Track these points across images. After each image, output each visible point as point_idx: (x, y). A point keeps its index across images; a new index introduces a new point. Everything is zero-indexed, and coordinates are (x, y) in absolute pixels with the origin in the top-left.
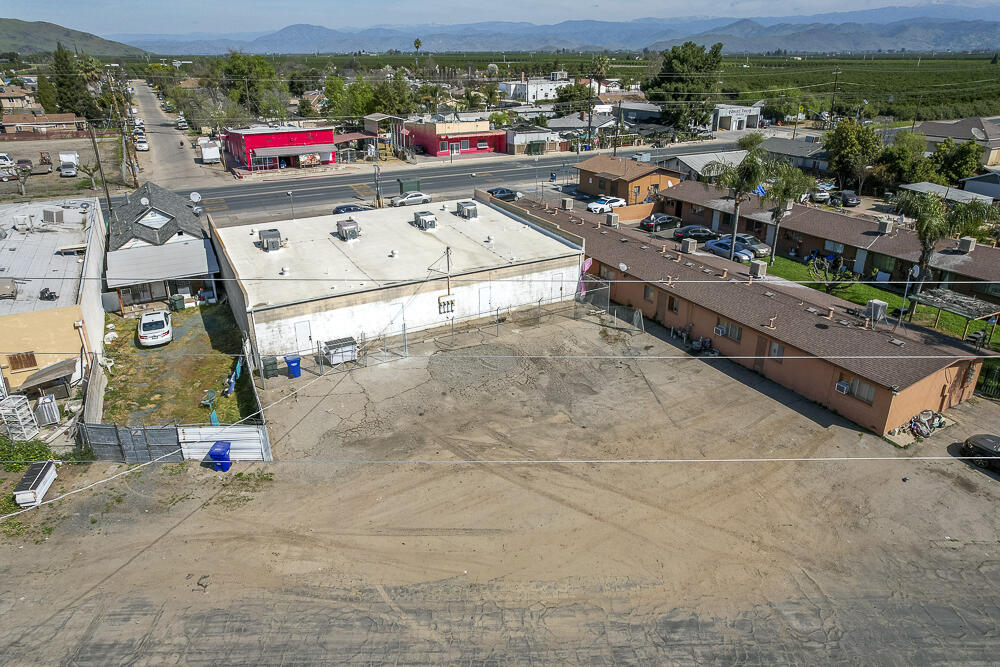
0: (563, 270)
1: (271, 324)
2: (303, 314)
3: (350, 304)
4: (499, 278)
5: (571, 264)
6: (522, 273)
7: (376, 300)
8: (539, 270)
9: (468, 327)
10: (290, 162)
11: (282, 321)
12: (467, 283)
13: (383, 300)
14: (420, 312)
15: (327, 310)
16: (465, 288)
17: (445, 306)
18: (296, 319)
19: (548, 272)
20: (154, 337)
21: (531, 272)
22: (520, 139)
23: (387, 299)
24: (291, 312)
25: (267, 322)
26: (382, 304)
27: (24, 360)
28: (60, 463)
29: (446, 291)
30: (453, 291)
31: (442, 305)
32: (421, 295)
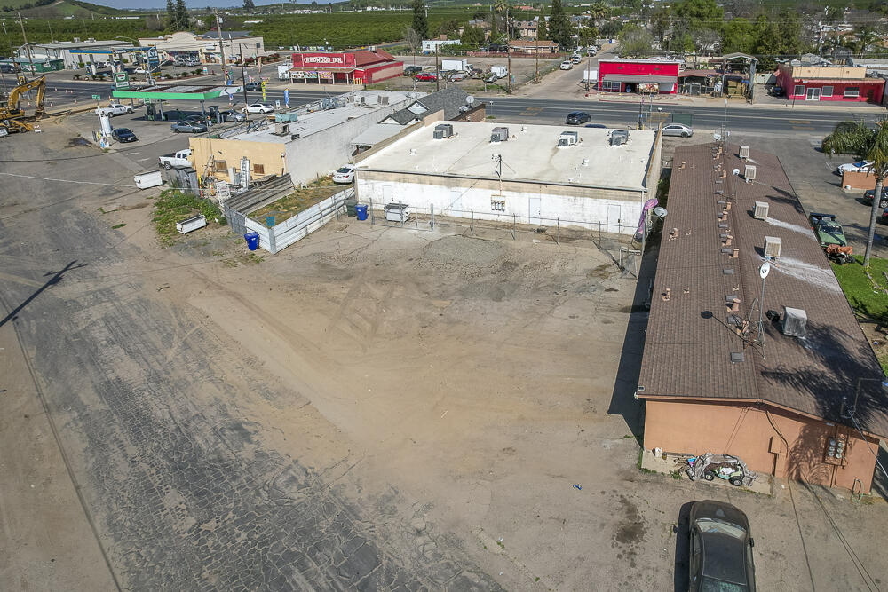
0: (622, 203)
1: (368, 181)
2: (388, 181)
3: (420, 182)
4: (550, 193)
5: (630, 199)
6: (575, 195)
7: (439, 184)
8: (594, 197)
9: (512, 227)
11: (375, 182)
12: (519, 191)
13: (446, 185)
14: (475, 203)
15: (404, 182)
16: (515, 193)
17: (498, 204)
18: (384, 183)
19: (604, 201)
20: (339, 177)
21: (584, 195)
23: (449, 186)
24: (380, 177)
25: (366, 180)
26: (444, 189)
27: (259, 169)
28: (217, 220)
29: (498, 192)
30: (504, 193)
31: (494, 203)
32: (477, 190)
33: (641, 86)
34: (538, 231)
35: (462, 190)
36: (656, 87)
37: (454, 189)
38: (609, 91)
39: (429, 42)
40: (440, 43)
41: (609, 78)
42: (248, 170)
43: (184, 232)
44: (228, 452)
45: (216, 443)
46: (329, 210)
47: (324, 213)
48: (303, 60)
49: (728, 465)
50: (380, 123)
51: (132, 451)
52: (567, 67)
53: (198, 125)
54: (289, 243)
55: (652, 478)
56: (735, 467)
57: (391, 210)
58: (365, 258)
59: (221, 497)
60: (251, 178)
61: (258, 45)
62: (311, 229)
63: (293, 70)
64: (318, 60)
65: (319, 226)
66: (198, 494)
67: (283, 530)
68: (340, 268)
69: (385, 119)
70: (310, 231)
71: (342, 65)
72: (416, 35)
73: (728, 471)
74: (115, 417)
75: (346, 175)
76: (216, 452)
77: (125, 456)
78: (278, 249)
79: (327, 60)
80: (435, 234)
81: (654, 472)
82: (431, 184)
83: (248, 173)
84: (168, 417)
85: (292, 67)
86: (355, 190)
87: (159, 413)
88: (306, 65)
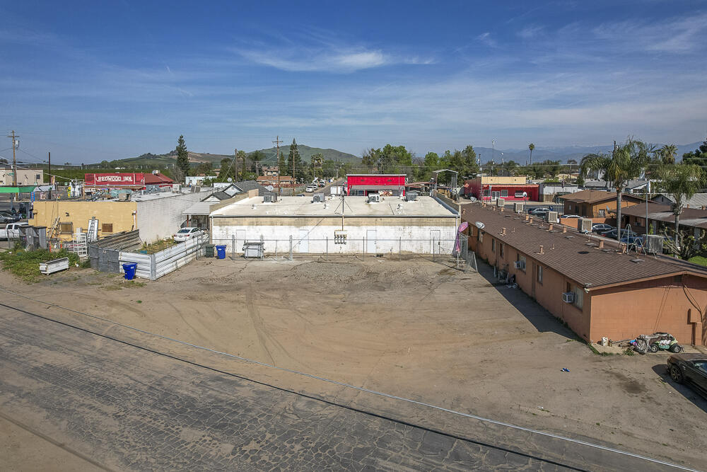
0: (440, 228)
1: (222, 227)
2: (242, 225)
3: (272, 224)
4: (384, 224)
5: (447, 224)
6: (404, 224)
7: (290, 225)
8: (419, 225)
9: (354, 255)
11: (229, 227)
12: (358, 225)
13: (295, 225)
15: (257, 225)
16: (356, 227)
17: (340, 238)
18: (238, 227)
19: (428, 227)
20: (180, 236)
21: (411, 224)
23: (298, 225)
24: (235, 222)
25: (220, 226)
26: (294, 228)
27: (108, 227)
28: (77, 265)
29: (340, 228)
30: (345, 228)
31: (337, 237)
32: (322, 227)
33: (380, 193)
34: (378, 256)
35: (310, 228)
36: (391, 193)
37: (302, 228)
39: (192, 178)
40: (201, 178)
41: (355, 187)
42: (96, 229)
43: (48, 272)
44: (223, 395)
45: (204, 392)
46: (191, 250)
47: (188, 252)
48: (96, 179)
50: (203, 201)
51: (111, 409)
52: (311, 190)
54: (166, 272)
55: (612, 358)
56: (668, 338)
57: (251, 247)
58: (244, 278)
59: (245, 425)
60: (98, 236)
61: (38, 177)
62: (181, 263)
63: (85, 187)
64: (109, 178)
65: (184, 263)
66: (222, 426)
67: (335, 436)
68: (226, 284)
69: (208, 197)
70: (179, 265)
71: (132, 183)
72: (181, 172)
73: (666, 341)
74: (65, 390)
75: (187, 234)
76: (209, 396)
77: (106, 414)
78: (158, 276)
79: (118, 179)
80: (293, 262)
81: (611, 354)
82: (282, 225)
84: (132, 382)
85: (83, 185)
86: (210, 236)
87: (120, 381)
88: (98, 183)
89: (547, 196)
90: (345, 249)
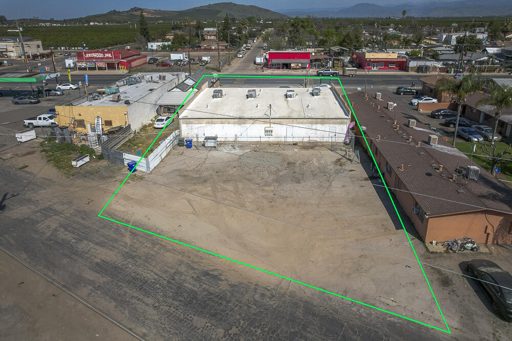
0: (336, 126)
2: (201, 124)
3: (222, 123)
4: (298, 123)
5: (341, 123)
6: (312, 124)
7: (234, 123)
8: (322, 123)
9: (278, 144)
10: (287, 66)
11: (193, 125)
12: (280, 124)
13: (238, 124)
14: (254, 132)
15: (212, 123)
16: (278, 125)
17: (268, 132)
18: (199, 125)
19: (327, 125)
20: (158, 125)
21: (317, 123)
22: (413, 64)
23: (240, 124)
24: (197, 122)
25: (187, 124)
26: (237, 126)
27: (108, 123)
28: (95, 157)
29: (269, 125)
30: (272, 125)
31: (266, 131)
32: (256, 125)
33: (292, 65)
34: (294, 144)
35: (248, 125)
36: (300, 65)
37: (243, 125)
38: (275, 68)
39: (152, 44)
40: (159, 44)
42: (100, 123)
43: (78, 166)
44: (212, 288)
45: (201, 286)
46: (169, 144)
47: (167, 146)
48: (84, 55)
49: (468, 243)
50: (169, 91)
51: (150, 301)
52: (241, 56)
53: (32, 99)
54: (155, 165)
55: (437, 255)
56: (471, 242)
57: (209, 141)
58: (207, 169)
59: (228, 314)
60: (103, 129)
61: (38, 46)
62: (164, 155)
63: (78, 62)
64: (95, 55)
65: (166, 154)
66: (214, 315)
67: (278, 322)
68: (196, 176)
69: (173, 89)
70: (163, 157)
71: (112, 58)
73: (470, 245)
74: (120, 284)
75: (162, 123)
76: (204, 290)
77: (147, 305)
78: (151, 170)
79: (101, 55)
80: (238, 151)
82: (229, 123)
83: (101, 126)
84: (156, 277)
85: (77, 60)
86: (180, 132)
87: (150, 276)
88: (86, 58)
89: (412, 68)
90: (271, 139)
